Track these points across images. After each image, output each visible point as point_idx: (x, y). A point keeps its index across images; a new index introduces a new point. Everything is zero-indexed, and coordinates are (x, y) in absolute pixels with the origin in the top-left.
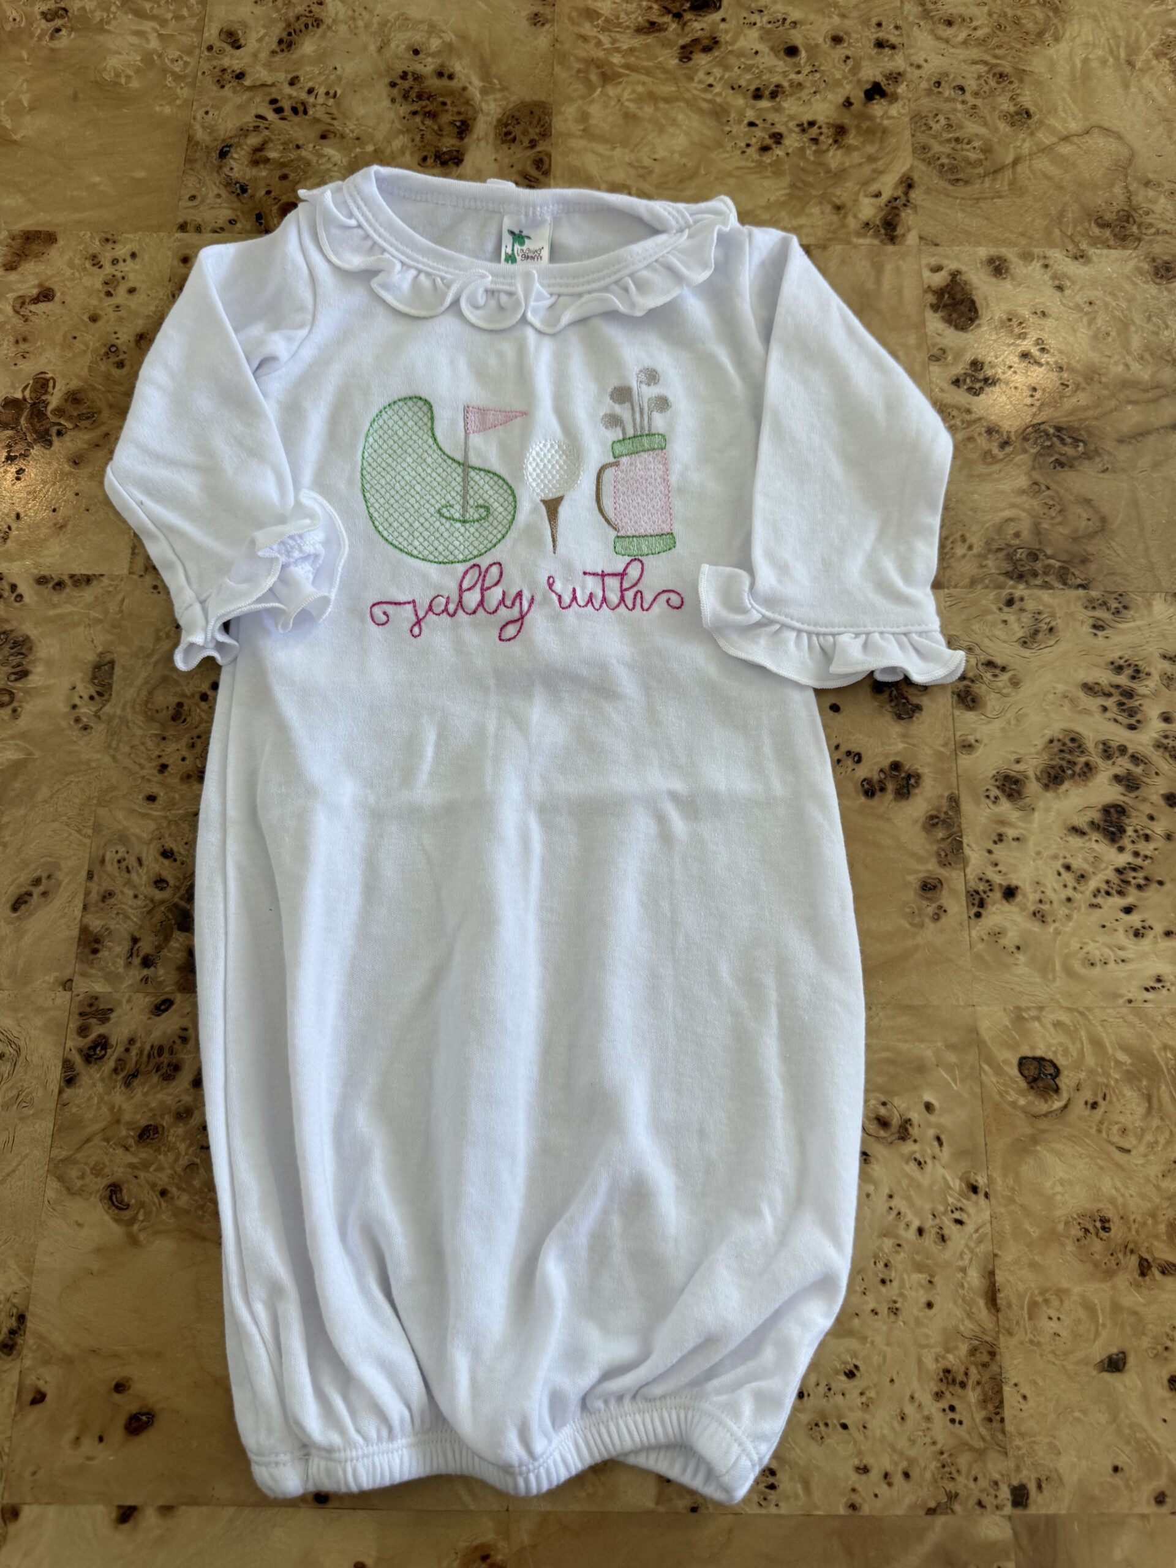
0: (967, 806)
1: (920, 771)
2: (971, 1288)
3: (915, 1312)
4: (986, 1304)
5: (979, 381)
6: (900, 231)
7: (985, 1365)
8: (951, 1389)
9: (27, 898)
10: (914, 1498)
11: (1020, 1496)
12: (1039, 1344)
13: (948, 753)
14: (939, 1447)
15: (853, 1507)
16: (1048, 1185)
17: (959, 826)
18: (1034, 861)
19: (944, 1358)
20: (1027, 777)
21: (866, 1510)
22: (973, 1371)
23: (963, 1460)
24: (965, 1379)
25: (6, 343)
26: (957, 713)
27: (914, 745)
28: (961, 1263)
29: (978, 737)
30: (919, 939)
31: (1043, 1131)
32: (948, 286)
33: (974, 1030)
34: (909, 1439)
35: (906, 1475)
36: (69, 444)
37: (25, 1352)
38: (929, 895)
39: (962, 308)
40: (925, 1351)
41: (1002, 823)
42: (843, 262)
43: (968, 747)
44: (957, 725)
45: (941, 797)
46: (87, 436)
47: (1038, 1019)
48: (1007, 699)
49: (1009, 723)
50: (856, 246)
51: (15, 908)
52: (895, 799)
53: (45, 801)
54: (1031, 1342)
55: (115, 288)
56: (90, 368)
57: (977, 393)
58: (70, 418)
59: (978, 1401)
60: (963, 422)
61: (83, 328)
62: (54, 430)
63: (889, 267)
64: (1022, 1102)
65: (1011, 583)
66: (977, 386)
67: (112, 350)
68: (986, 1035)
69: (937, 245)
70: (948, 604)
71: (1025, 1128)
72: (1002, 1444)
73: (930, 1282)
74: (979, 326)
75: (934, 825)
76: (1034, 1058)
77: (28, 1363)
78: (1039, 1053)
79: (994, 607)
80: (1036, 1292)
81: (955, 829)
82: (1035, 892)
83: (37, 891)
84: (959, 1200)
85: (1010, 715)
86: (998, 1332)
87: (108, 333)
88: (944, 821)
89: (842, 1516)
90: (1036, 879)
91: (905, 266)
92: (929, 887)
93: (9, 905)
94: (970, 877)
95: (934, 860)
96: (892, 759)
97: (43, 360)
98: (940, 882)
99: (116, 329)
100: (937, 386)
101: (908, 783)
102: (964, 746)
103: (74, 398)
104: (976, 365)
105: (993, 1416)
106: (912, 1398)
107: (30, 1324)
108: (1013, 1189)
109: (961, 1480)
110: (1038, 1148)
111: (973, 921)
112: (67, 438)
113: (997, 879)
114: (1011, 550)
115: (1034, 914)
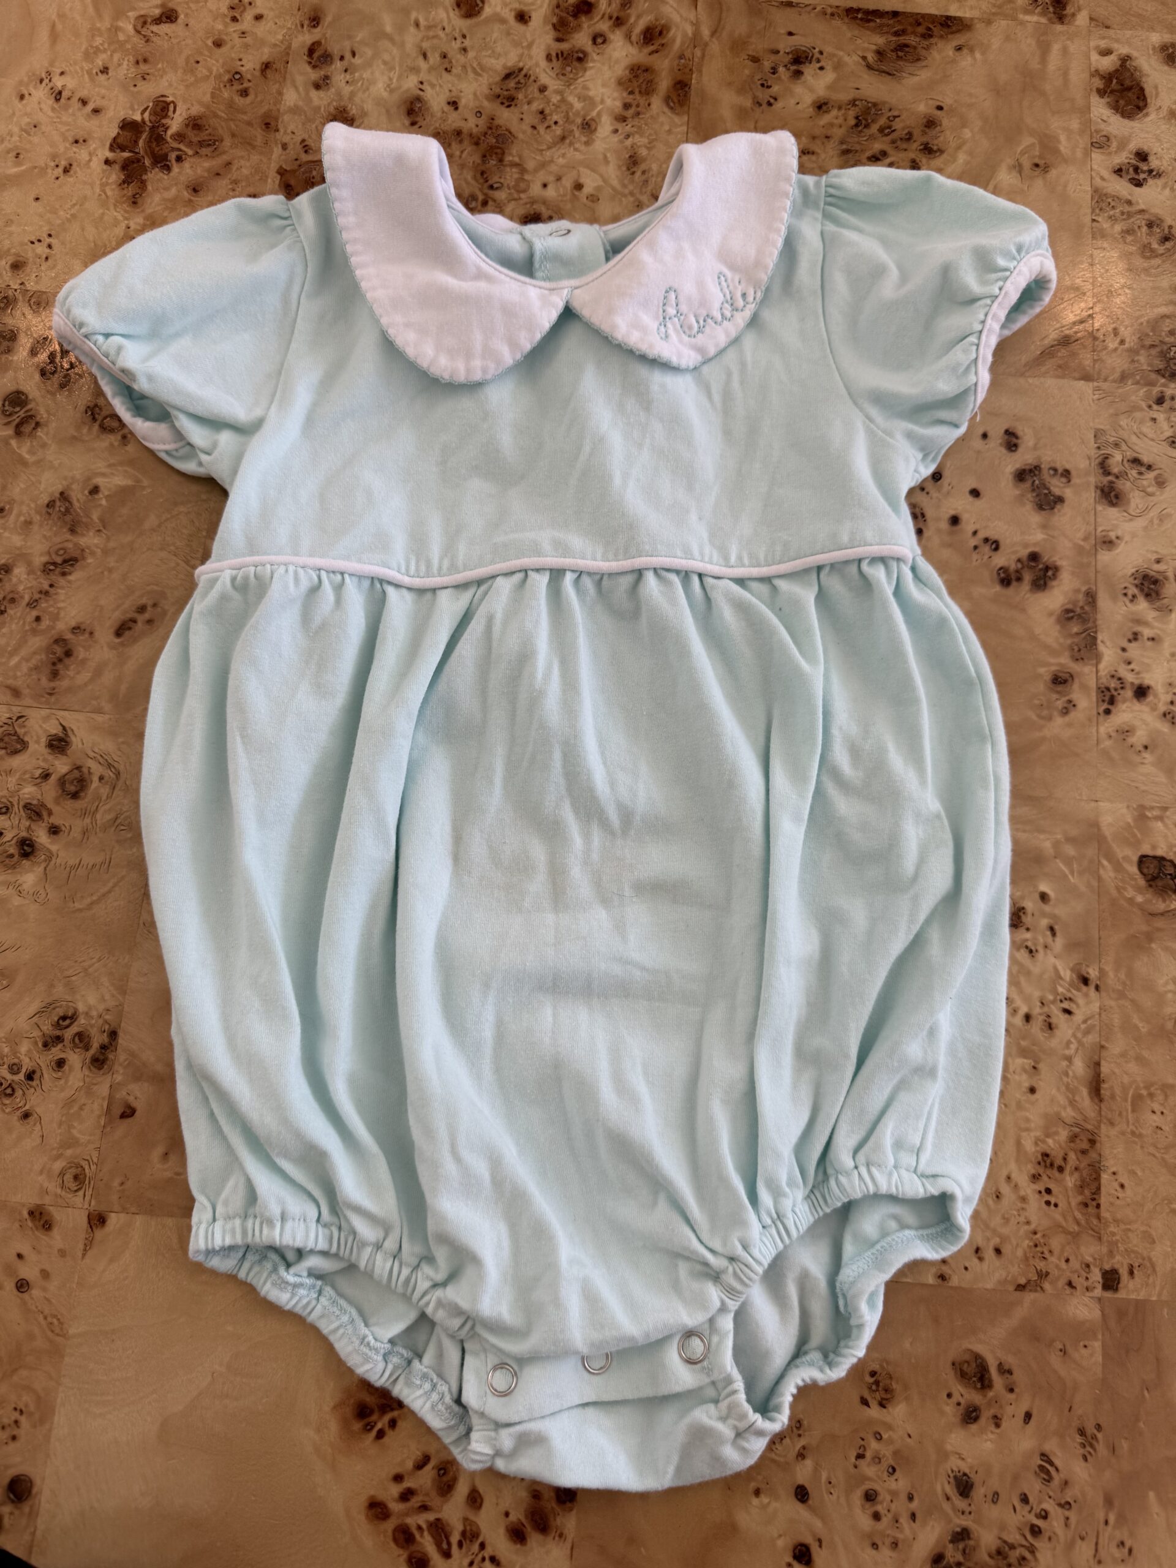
0: (1104, 602)
1: (1059, 563)
2: (1075, 1077)
3: (1018, 1096)
4: (1090, 1093)
5: (1143, 172)
6: (1069, 10)
7: (1084, 1152)
8: (1049, 1172)
9: (131, 624)
10: (1004, 1274)
11: (1111, 1280)
12: (1140, 1136)
13: (1088, 547)
14: (1033, 1227)
15: (942, 1277)
16: (1161, 982)
17: (1095, 621)
18: (1168, 662)
19: (1044, 1142)
20: (1166, 578)
21: (955, 1281)
22: (1072, 1156)
23: (1056, 1243)
24: (1063, 1164)
25: (126, 63)
26: (1099, 508)
27: (1053, 537)
28: (1067, 1052)
29: (1120, 533)
30: (1046, 732)
31: (1159, 930)
32: (1117, 71)
33: (1095, 824)
34: (1004, 1218)
35: (998, 1251)
36: (189, 171)
37: (116, 1067)
38: (1060, 688)
39: (1130, 94)
40: (1024, 1134)
41: (1138, 622)
42: (1007, 38)
43: (1109, 543)
44: (1099, 520)
45: (1077, 591)
46: (206, 164)
47: (1160, 818)
48: (1151, 498)
49: (1151, 521)
50: (1022, 23)
51: (118, 633)
52: (1031, 590)
53: (154, 530)
54: (1133, 1133)
55: (242, 12)
56: (213, 95)
57: (1139, 184)
58: (190, 144)
59: (1075, 1185)
60: (1123, 213)
61: (206, 53)
62: (173, 156)
63: (1056, 48)
64: (1140, 899)
65: (1163, 380)
66: (1142, 176)
67: (236, 77)
68: (1107, 832)
69: (1108, 27)
70: (1096, 397)
71: (1140, 925)
72: (1096, 1229)
73: (1034, 1068)
74: (1147, 115)
75: (1070, 619)
76: (1155, 857)
77: (119, 1078)
78: (1160, 853)
79: (1144, 405)
80: (1142, 1085)
81: (1090, 625)
82: (1167, 693)
83: (141, 618)
84: (1069, 991)
85: (1153, 513)
86: (1100, 1122)
87: (232, 59)
88: (1079, 615)
89: (931, 1285)
90: (1169, 681)
91: (1072, 48)
92: (1060, 681)
93: (112, 630)
94: (1102, 673)
95: (1067, 653)
96: (1030, 550)
97: (164, 82)
98: (1072, 676)
99: (241, 56)
100: (1098, 174)
101: (1045, 575)
102: (1104, 542)
103: (195, 124)
104: (1142, 156)
105: (1089, 1201)
106: (1009, 1178)
107: (122, 1041)
108: (1124, 984)
109: (1053, 1259)
110: (1153, 945)
111: (1101, 718)
112: (186, 165)
113: (1130, 678)
114: (1165, 348)
115: (1165, 715)
